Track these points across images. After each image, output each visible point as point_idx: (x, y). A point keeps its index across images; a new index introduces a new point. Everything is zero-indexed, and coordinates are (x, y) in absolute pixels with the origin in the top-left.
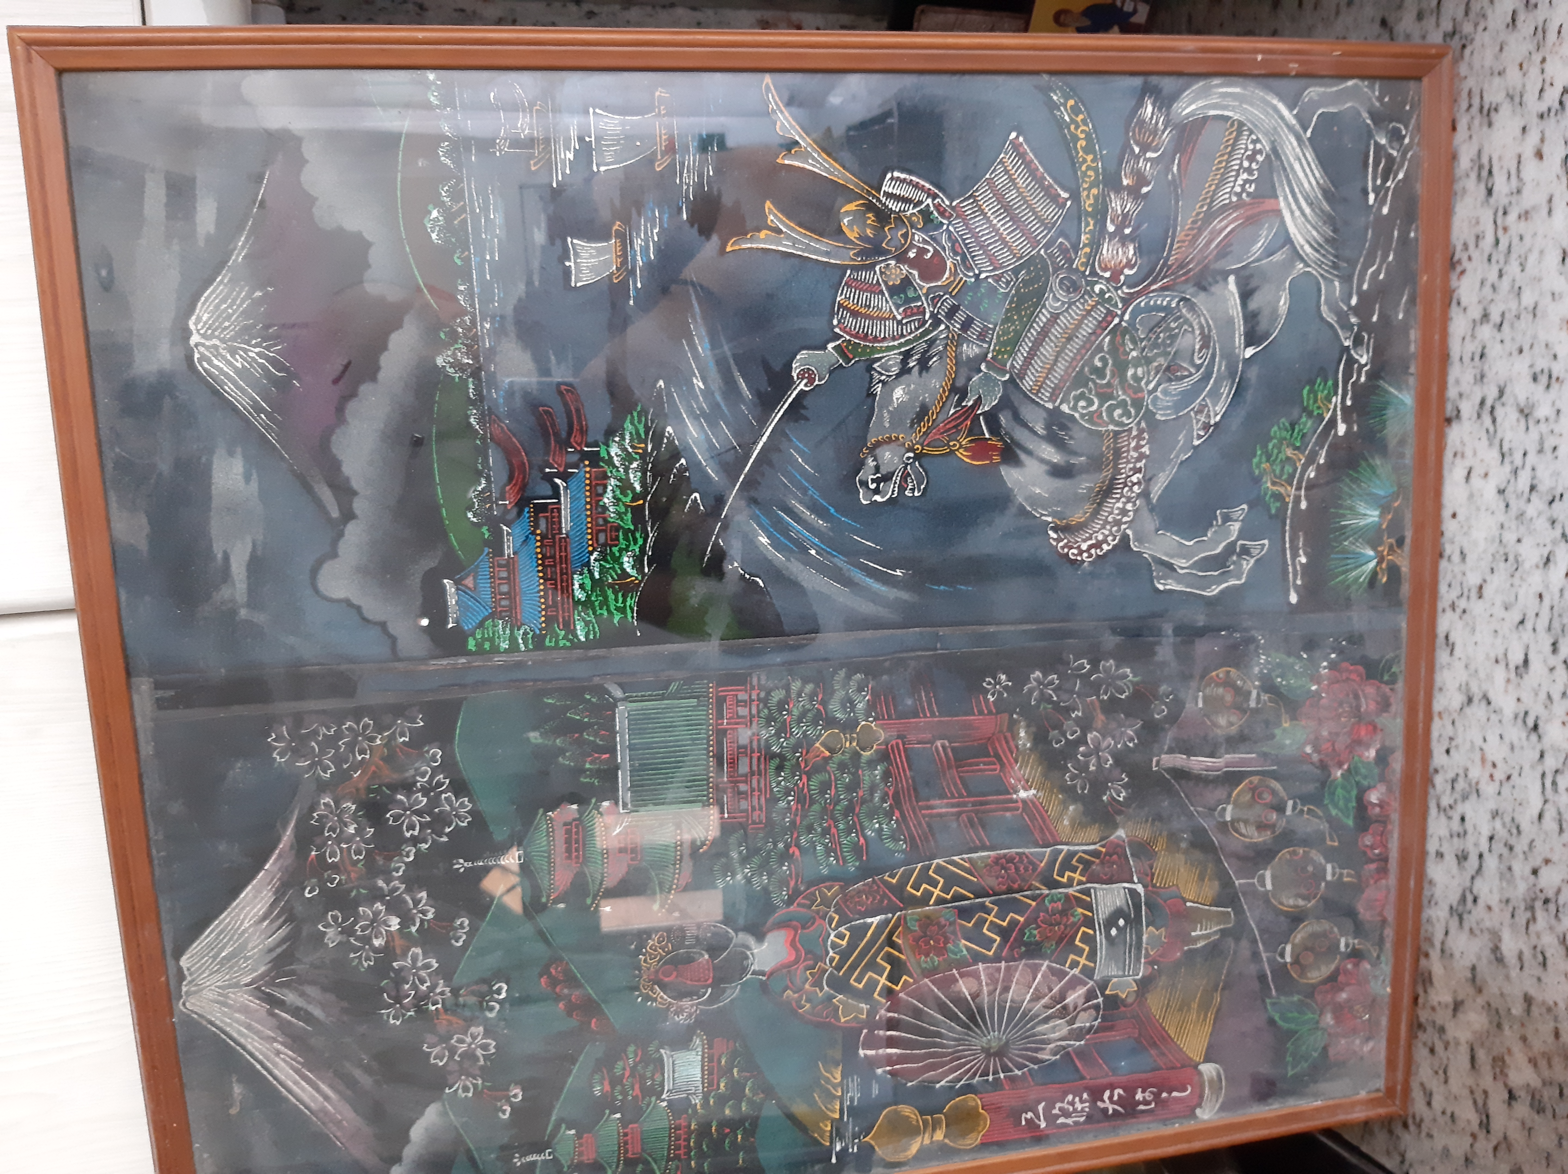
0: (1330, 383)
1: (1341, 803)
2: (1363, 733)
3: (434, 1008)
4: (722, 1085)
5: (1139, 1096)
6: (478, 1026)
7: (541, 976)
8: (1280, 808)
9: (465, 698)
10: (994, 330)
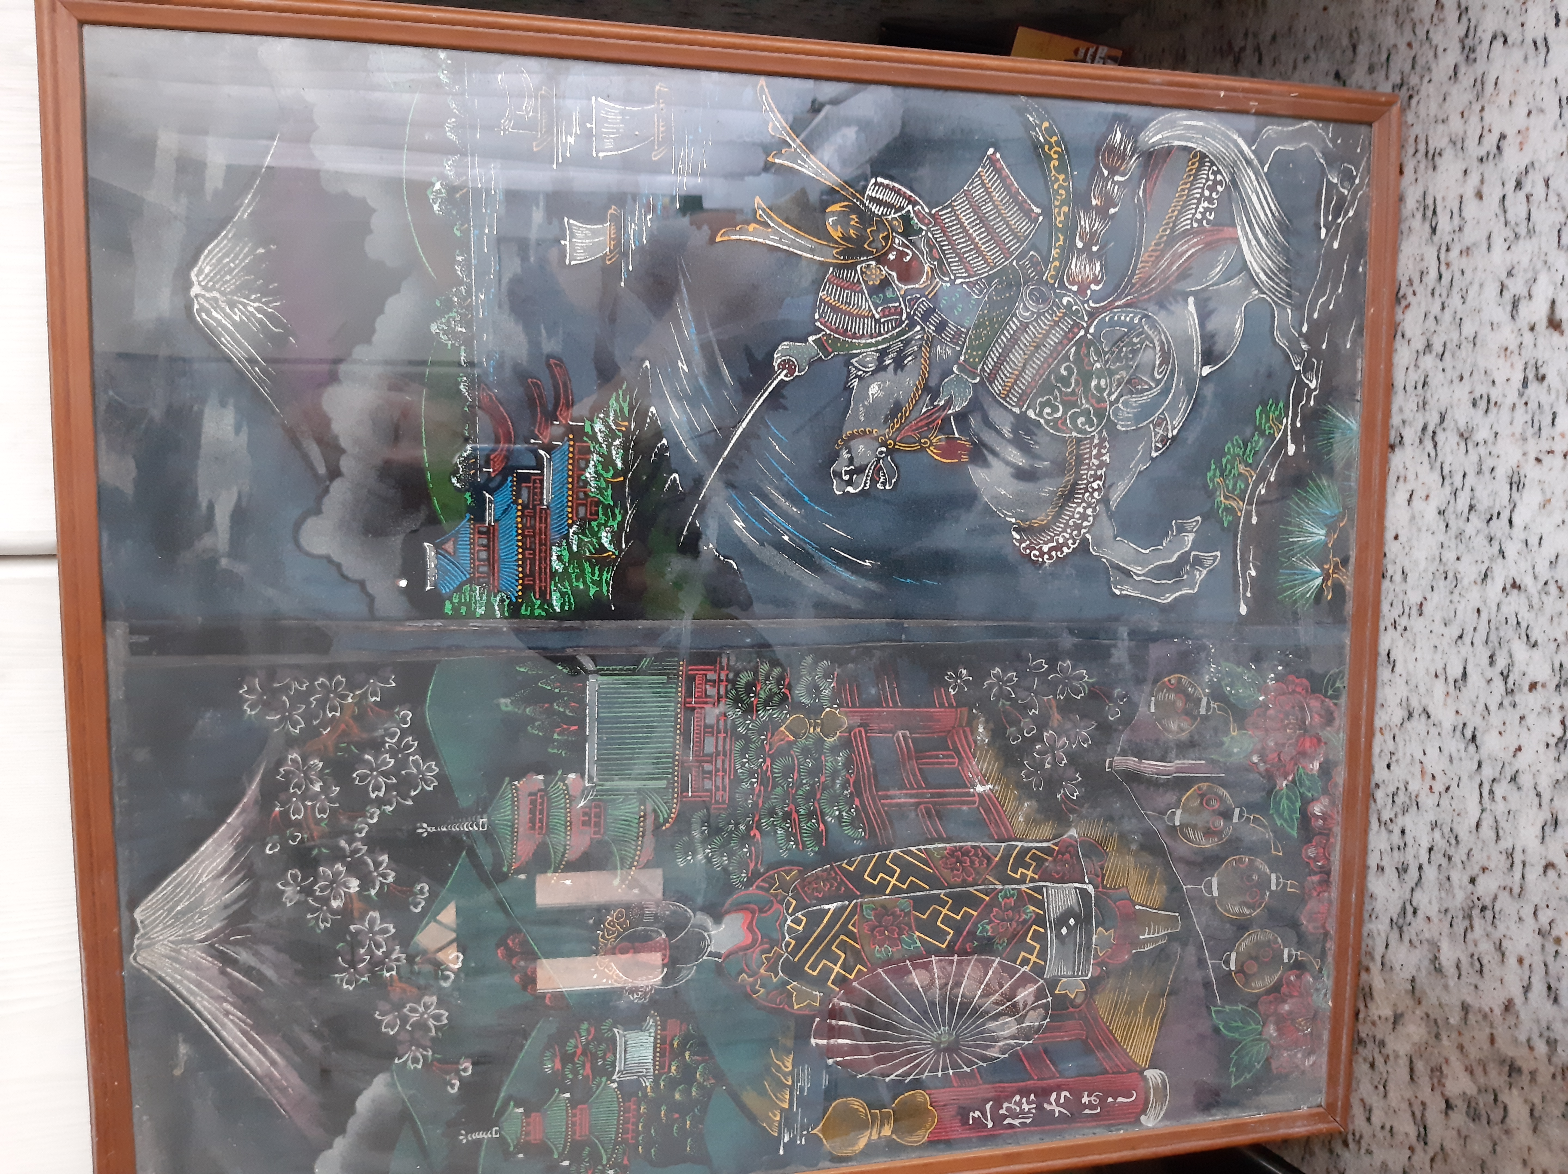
0: (1281, 404)
1: (1286, 814)
2: (1308, 744)
3: (388, 975)
4: (673, 1068)
5: (1085, 1100)
6: (432, 995)
7: (498, 946)
8: (1227, 815)
9: (439, 662)
10: (967, 334)
